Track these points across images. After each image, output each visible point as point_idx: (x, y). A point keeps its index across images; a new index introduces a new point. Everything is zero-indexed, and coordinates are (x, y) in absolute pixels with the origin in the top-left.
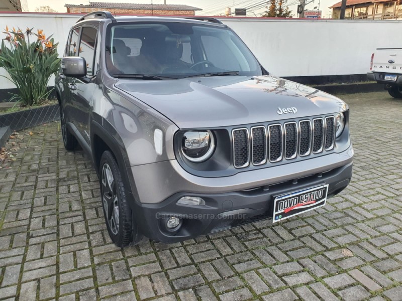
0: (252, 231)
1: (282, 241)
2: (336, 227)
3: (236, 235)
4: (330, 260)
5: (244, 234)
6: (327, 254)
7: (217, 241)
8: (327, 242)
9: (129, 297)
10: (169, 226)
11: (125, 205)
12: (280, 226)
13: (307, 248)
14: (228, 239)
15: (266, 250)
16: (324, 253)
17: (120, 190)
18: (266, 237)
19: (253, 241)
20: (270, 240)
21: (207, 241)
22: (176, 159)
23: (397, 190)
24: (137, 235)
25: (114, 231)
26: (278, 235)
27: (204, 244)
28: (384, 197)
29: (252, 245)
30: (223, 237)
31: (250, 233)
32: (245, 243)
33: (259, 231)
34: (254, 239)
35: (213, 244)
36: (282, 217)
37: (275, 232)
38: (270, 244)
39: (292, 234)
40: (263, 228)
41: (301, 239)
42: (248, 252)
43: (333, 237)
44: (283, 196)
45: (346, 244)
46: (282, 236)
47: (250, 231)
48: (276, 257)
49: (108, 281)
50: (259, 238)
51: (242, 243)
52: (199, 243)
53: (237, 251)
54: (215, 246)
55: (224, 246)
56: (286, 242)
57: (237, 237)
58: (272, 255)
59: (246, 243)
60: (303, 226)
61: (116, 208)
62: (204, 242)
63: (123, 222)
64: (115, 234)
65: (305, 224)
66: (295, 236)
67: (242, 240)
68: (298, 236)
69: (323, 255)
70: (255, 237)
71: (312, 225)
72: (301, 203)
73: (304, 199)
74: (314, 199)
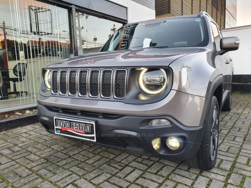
72: (72, 128)
73: (74, 126)
74: (83, 130)
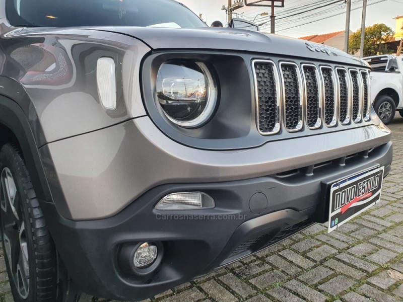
0: (253, 261)
1: (299, 270)
2: (359, 243)
3: (232, 271)
4: (383, 289)
5: (243, 268)
6: (373, 280)
7: (206, 284)
8: (361, 264)
10: (137, 263)
11: (40, 234)
12: (287, 249)
13: (341, 276)
14: (223, 279)
15: (285, 288)
16: (368, 280)
17: (29, 205)
18: (277, 268)
19: (262, 277)
20: (283, 272)
21: (191, 287)
22: (148, 114)
23: (393, 193)
24: (68, 292)
25: (23, 292)
26: (291, 262)
27: (186, 292)
28: (387, 202)
29: (262, 283)
30: (214, 277)
31: (252, 265)
32: (250, 281)
33: (263, 260)
34: (260, 274)
35: (201, 290)
37: (284, 258)
38: (286, 277)
39: (309, 258)
40: (267, 256)
41: (326, 264)
42: (260, 295)
43: (365, 256)
45: (387, 263)
46: (296, 263)
47: (250, 263)
48: (306, 297)
50: (267, 271)
51: (246, 282)
52: (178, 293)
53: (244, 296)
54: (205, 293)
55: (221, 292)
56: (307, 270)
57: (234, 273)
58: (298, 295)
59: (252, 281)
60: (318, 247)
61: (24, 245)
62: (186, 289)
63: (38, 270)
64: (25, 297)
65: (319, 243)
66: (314, 261)
67: (245, 277)
68: (318, 260)
69: (368, 283)
70: (260, 270)
71: (327, 242)
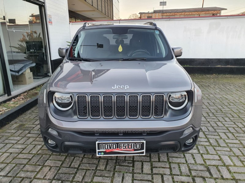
1: (141, 172)
3: (117, 160)
5: (122, 161)
7: (103, 160)
9: (32, 174)
12: (149, 163)
14: (110, 161)
19: (123, 167)
20: (133, 169)
22: (49, 107)
26: (142, 168)
27: (94, 160)
29: (119, 169)
30: (108, 159)
33: (133, 162)
35: (99, 161)
36: (104, 154)
37: (142, 165)
38: (131, 172)
39: (152, 170)
40: (138, 161)
41: (154, 176)
42: (112, 172)
44: (103, 141)
47: (127, 160)
49: (33, 164)
53: (107, 170)
55: (103, 164)
56: (143, 174)
60: (165, 168)
65: (168, 167)
67: (117, 164)
68: (154, 173)
70: (126, 165)
71: (172, 169)
72: (120, 148)
73: (123, 146)
74: (132, 148)
